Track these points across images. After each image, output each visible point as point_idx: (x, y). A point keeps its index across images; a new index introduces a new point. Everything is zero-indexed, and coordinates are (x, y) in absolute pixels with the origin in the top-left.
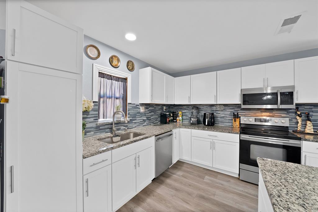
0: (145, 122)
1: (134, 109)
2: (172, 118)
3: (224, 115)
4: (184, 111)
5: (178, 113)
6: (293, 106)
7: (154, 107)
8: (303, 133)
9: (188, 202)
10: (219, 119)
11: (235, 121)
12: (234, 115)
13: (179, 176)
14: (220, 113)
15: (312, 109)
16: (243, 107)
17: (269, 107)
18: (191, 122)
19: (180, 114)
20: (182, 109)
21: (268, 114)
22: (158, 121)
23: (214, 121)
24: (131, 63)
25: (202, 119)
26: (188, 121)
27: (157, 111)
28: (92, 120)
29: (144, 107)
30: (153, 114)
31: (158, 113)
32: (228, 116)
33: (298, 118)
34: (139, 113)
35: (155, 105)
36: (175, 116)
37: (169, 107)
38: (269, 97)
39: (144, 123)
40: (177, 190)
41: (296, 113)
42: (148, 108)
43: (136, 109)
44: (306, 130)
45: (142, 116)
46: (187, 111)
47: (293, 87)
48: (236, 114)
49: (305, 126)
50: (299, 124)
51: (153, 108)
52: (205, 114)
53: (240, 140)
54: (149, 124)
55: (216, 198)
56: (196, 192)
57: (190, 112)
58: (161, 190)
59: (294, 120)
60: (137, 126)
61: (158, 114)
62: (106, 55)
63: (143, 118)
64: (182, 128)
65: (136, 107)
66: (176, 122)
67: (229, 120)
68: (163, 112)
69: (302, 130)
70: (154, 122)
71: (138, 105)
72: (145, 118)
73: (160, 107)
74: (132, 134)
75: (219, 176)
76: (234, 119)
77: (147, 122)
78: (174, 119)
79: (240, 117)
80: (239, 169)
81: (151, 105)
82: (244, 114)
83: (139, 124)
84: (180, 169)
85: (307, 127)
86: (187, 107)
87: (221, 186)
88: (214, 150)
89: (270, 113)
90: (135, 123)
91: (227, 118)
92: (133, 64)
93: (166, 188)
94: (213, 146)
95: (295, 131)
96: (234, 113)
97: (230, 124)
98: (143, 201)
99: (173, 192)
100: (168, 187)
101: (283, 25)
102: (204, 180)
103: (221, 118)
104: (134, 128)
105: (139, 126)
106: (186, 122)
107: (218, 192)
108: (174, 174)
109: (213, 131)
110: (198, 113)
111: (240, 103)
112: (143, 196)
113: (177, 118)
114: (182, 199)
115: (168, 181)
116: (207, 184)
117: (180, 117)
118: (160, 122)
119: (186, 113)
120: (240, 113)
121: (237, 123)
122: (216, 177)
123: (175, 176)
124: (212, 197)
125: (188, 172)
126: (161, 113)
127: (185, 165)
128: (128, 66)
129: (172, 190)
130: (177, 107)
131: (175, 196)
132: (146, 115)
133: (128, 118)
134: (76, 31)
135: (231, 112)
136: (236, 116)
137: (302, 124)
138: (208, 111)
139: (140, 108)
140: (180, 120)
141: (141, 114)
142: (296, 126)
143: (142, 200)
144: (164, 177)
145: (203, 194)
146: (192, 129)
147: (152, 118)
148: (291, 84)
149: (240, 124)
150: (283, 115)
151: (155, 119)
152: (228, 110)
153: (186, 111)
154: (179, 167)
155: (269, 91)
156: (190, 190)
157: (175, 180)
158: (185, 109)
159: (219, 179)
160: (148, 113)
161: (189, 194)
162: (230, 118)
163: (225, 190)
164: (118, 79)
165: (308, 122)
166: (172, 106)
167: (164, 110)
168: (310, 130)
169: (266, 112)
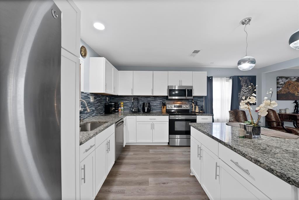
0: (94, 112)
1: (86, 98)
2: (114, 108)
3: (156, 104)
4: (125, 102)
5: (120, 104)
6: (192, 98)
7: (101, 97)
8: (195, 112)
9: (147, 168)
10: (153, 107)
11: (164, 108)
12: (163, 104)
13: (131, 155)
14: (153, 103)
15: (197, 99)
16: (169, 98)
17: (177, 98)
18: (134, 111)
19: (122, 105)
20: (123, 100)
21: (180, 102)
22: (103, 112)
23: (150, 109)
24: (84, 49)
25: (141, 108)
26: (129, 110)
27: (103, 101)
29: (93, 97)
30: (100, 104)
31: (103, 103)
32: (158, 105)
33: (193, 104)
35: (101, 95)
36: (117, 106)
37: (111, 98)
38: (177, 92)
39: (93, 114)
40: (135, 164)
41: (192, 101)
42: (96, 99)
43: (87, 98)
44: (196, 110)
45: (92, 106)
46: (128, 101)
47: (192, 87)
48: (164, 103)
49: (195, 108)
50: (193, 108)
51: (100, 99)
52: (144, 104)
53: (169, 119)
54: (97, 114)
55: (162, 160)
56: (149, 161)
57: (131, 103)
58: (124, 169)
59: (191, 106)
60: (88, 117)
61: (103, 105)
63: (93, 109)
64: (128, 116)
65: (87, 96)
66: (118, 111)
67: (159, 107)
68: (107, 103)
69: (194, 111)
70: (100, 113)
71: (89, 95)
73: (104, 98)
74: (90, 124)
75: (157, 147)
76: (163, 107)
77: (95, 112)
78: (115, 109)
79: (166, 105)
80: (169, 138)
81: (98, 95)
82: (168, 103)
83: (90, 115)
84: (129, 151)
85: (196, 109)
86: (128, 98)
87: (161, 152)
88: (153, 130)
89: (181, 102)
90: (87, 113)
91: (158, 106)
92: (85, 50)
93: (127, 166)
94: (153, 127)
95: (192, 112)
96: (163, 102)
97: (160, 110)
98: (113, 181)
99: (134, 166)
100: (128, 165)
101: (193, 53)
102: (150, 152)
103: (154, 106)
104: (85, 118)
105: (89, 116)
106: (127, 111)
107: (161, 156)
108: (126, 155)
109: (153, 115)
110: (138, 103)
111: (167, 95)
112: (111, 178)
113: (119, 108)
114: (142, 168)
115: (125, 161)
116: (153, 154)
117: (122, 107)
118: (104, 113)
119: (127, 103)
120: (167, 102)
121: (165, 109)
122: (156, 148)
123: (128, 156)
124: (160, 160)
125: (136, 151)
126: (105, 104)
127: (131, 147)
128: (81, 51)
129: (132, 166)
130: (119, 98)
131: (136, 168)
132: (95, 105)
133: (81, 108)
134: (76, 11)
135: (160, 102)
136: (164, 105)
137: (194, 108)
138: (146, 101)
139: (90, 98)
140: (122, 110)
141: (91, 104)
142: (192, 109)
143: (111, 181)
144: (120, 159)
145: (154, 160)
146: (137, 115)
147: (99, 108)
148: (191, 85)
149: (166, 109)
150: (187, 103)
151: (100, 110)
152: (158, 101)
153: (126, 102)
154: (128, 149)
155: (177, 88)
156: (144, 161)
157: (130, 159)
158: (126, 100)
159: (158, 149)
160: (96, 103)
161: (145, 163)
162: (160, 106)
163: (164, 154)
165: (197, 106)
166: (113, 97)
167: (107, 101)
168: (197, 111)
169: (179, 101)
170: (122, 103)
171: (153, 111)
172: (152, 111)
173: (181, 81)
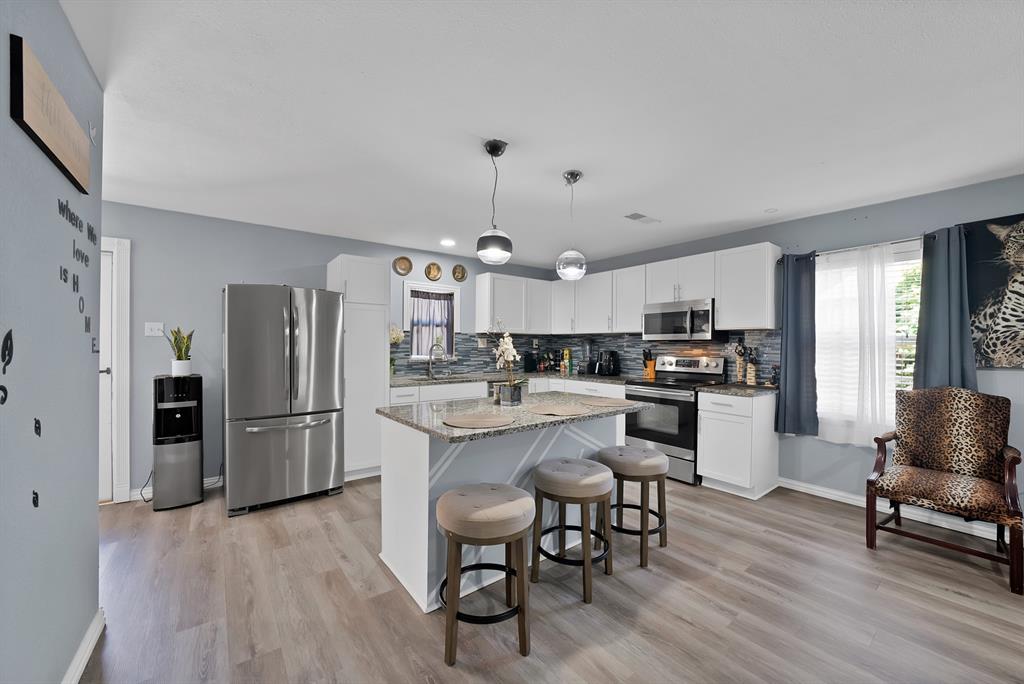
1: (467, 342)
4: (573, 349)
5: (564, 353)
6: (706, 336)
10: (628, 362)
14: (627, 352)
16: (645, 338)
19: (567, 355)
20: (569, 343)
21: (700, 351)
24: (460, 268)
28: (402, 355)
29: (486, 340)
33: (737, 357)
34: (476, 349)
36: (558, 358)
43: (470, 342)
44: (747, 380)
45: (481, 355)
60: (472, 371)
62: (419, 265)
63: (485, 359)
65: (471, 338)
68: (531, 350)
71: (474, 337)
72: (488, 360)
73: (523, 341)
78: (556, 365)
79: (656, 358)
82: (665, 352)
83: (476, 368)
89: (702, 349)
90: (468, 365)
92: (463, 269)
103: (631, 360)
105: (476, 371)
113: (562, 363)
117: (567, 361)
118: (524, 370)
119: (579, 353)
128: (454, 274)
132: (490, 354)
133: (455, 356)
136: (648, 357)
139: (477, 341)
140: (565, 367)
141: (480, 352)
149: (655, 371)
150: (722, 353)
153: (576, 348)
164: (438, 297)
165: (749, 366)
167: (535, 347)
168: (751, 380)
169: (696, 348)
170: (566, 352)
171: (628, 373)
172: (624, 373)
173: (678, 288)
